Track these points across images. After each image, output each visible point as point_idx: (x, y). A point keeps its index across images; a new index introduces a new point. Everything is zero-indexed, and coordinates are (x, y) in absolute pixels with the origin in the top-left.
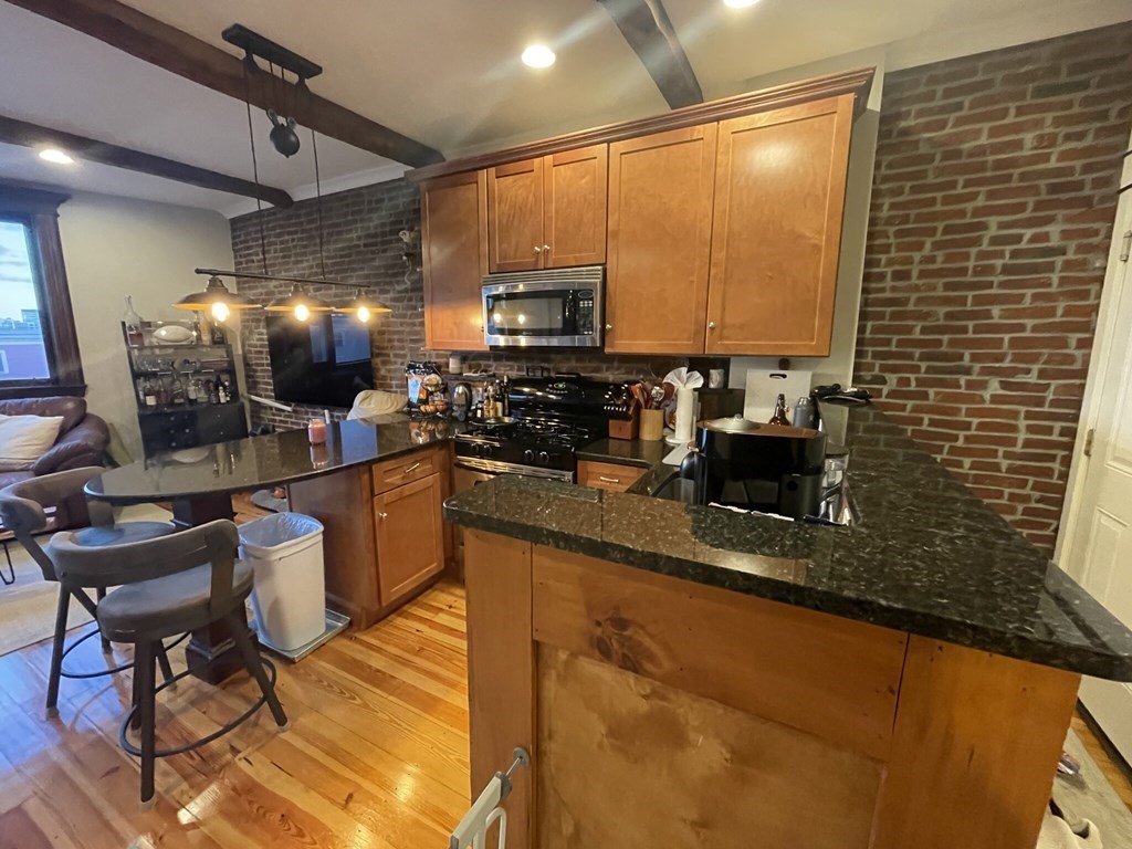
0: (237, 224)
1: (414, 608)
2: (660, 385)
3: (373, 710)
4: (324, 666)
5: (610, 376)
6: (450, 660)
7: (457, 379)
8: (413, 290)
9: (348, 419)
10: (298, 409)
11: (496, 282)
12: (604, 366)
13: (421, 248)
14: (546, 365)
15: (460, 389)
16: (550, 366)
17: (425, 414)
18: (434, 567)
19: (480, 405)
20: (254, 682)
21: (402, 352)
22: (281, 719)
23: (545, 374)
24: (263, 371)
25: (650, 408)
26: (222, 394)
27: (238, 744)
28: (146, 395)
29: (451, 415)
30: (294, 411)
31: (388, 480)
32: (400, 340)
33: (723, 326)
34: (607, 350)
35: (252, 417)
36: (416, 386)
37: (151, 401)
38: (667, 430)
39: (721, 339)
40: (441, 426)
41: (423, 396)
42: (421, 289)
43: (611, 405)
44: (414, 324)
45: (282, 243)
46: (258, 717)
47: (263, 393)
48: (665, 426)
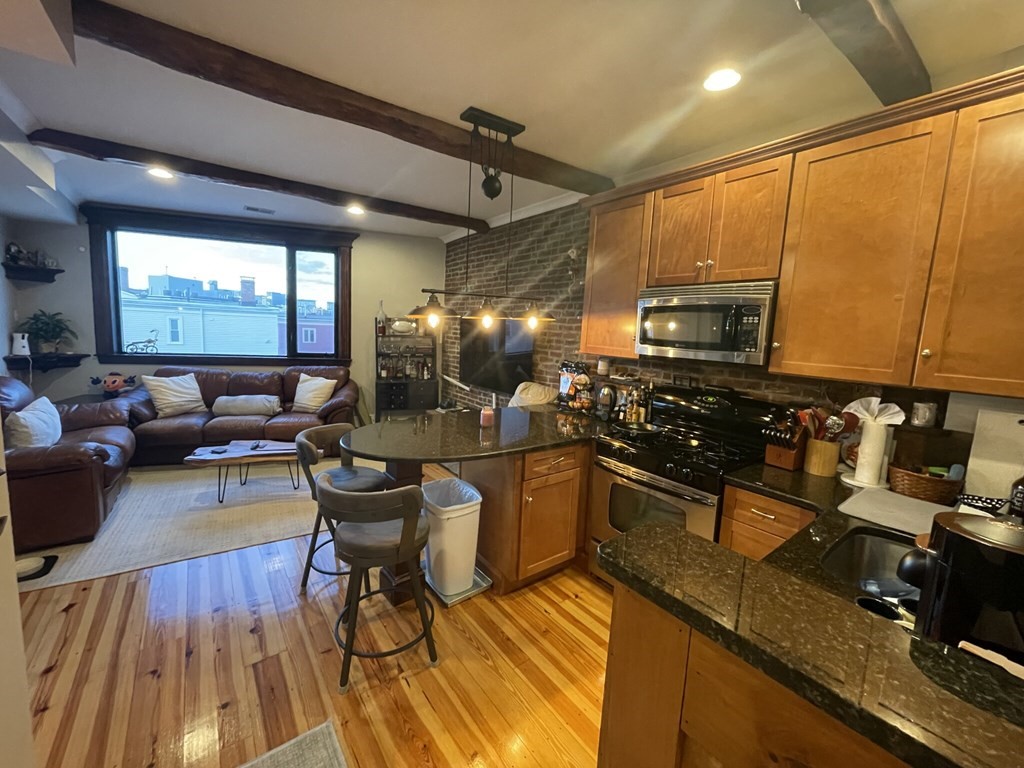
0: (451, 246)
1: (545, 587)
2: (838, 414)
3: (501, 676)
4: (468, 618)
5: (770, 395)
6: (572, 652)
7: (603, 380)
8: (574, 299)
9: (510, 405)
10: (475, 390)
11: (652, 295)
12: (764, 383)
13: (585, 263)
14: (695, 376)
15: (606, 391)
16: (700, 377)
17: (573, 409)
18: (565, 554)
19: (623, 408)
20: (418, 613)
21: (558, 351)
22: (433, 657)
23: (694, 385)
24: (454, 357)
25: (822, 439)
26: (426, 373)
27: (404, 665)
28: (382, 369)
29: (594, 414)
30: (471, 391)
31: (536, 469)
32: (558, 341)
33: (945, 355)
34: (771, 370)
35: (442, 392)
36: (567, 382)
37: (384, 374)
38: (842, 467)
39: (939, 371)
40: (585, 422)
41: (572, 392)
42: (581, 298)
43: (771, 430)
44: (570, 328)
45: (478, 260)
46: (418, 647)
47: (452, 374)
48: (841, 461)
